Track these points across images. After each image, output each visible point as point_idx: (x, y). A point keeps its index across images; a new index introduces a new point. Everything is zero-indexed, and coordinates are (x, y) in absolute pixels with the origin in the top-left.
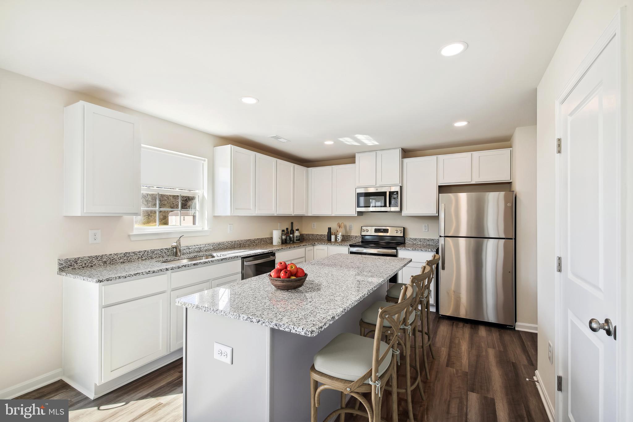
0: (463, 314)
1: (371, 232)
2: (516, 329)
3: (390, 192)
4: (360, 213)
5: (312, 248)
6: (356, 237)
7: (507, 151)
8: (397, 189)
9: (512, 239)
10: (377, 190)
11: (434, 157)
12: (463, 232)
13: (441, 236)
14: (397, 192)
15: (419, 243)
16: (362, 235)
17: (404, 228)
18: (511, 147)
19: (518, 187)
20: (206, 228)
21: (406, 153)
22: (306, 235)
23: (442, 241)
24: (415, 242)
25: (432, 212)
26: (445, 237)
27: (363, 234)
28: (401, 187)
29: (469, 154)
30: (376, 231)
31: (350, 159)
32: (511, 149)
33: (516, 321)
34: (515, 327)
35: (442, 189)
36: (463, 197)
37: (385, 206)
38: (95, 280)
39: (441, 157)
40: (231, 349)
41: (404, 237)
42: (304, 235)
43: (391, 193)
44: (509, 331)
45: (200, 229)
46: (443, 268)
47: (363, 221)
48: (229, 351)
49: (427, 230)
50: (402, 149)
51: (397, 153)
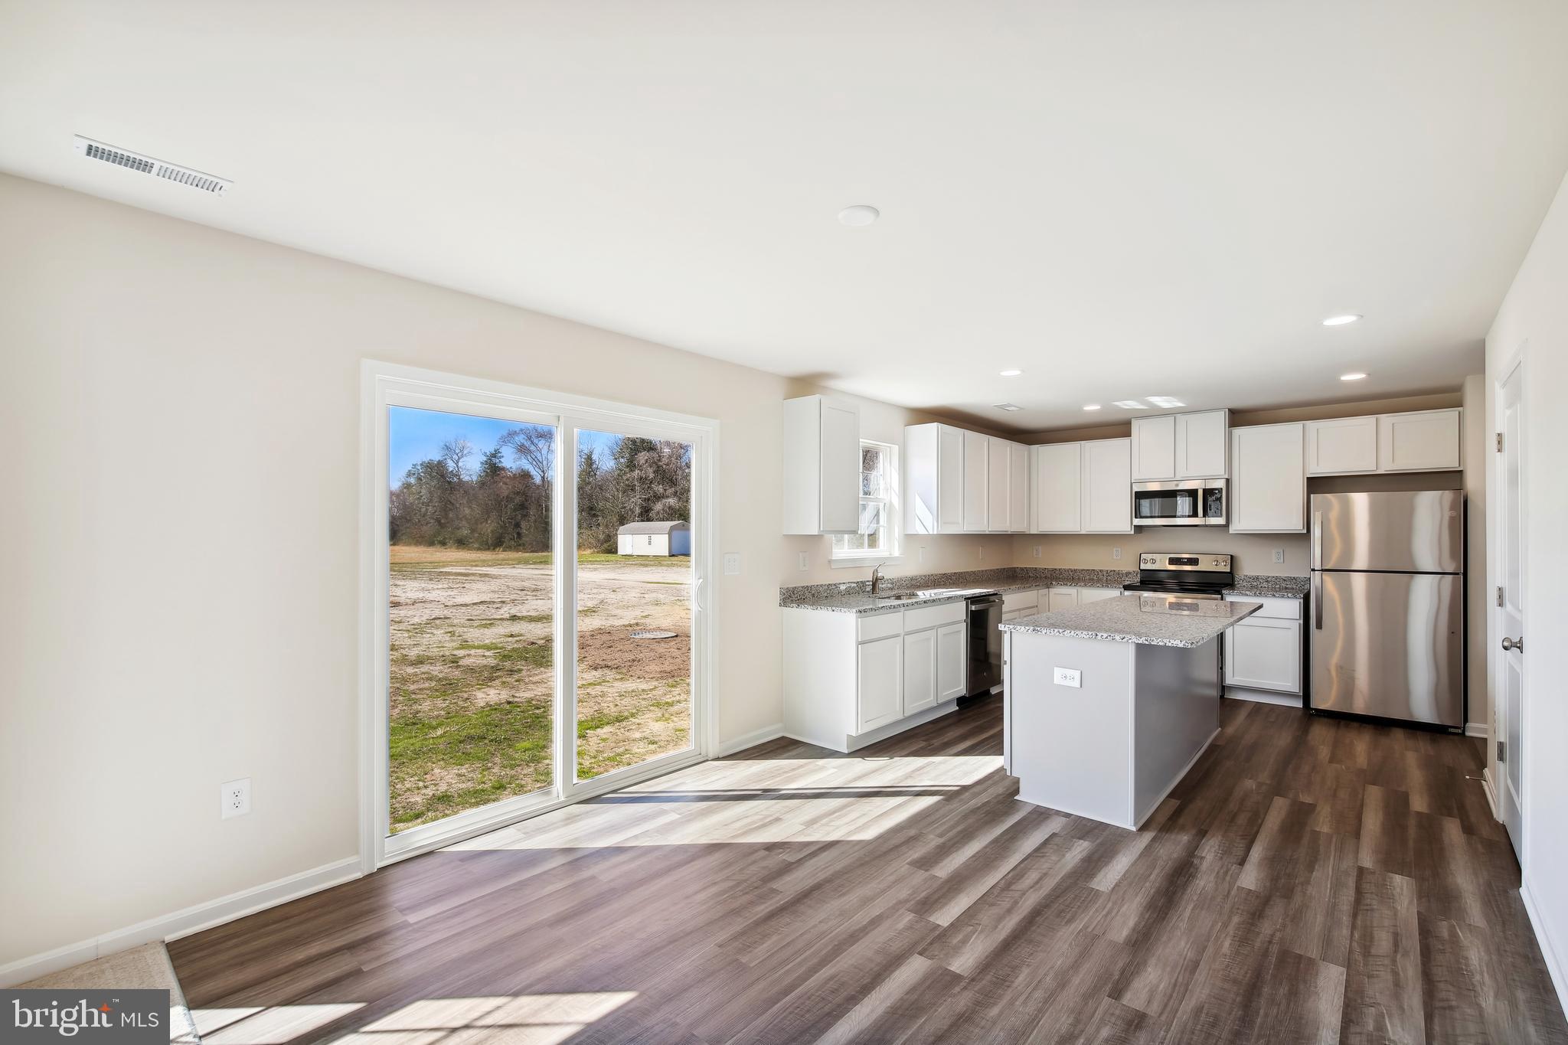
0: (1359, 707)
1: (1162, 563)
2: (1468, 734)
3: (1205, 491)
4: (1139, 529)
5: (1045, 591)
6: (1128, 574)
7: (1451, 414)
8: (1220, 484)
9: (1458, 574)
10: (1177, 485)
11: (1297, 427)
12: (1361, 560)
13: (1313, 570)
14: (1220, 490)
15: (1265, 585)
16: (1141, 570)
17: (1231, 556)
18: (1461, 405)
19: (1471, 483)
20: (896, 553)
21: (1238, 417)
22: (1022, 569)
23: (1316, 578)
24: (1255, 584)
25: (1296, 525)
26: (1322, 570)
27: (1143, 567)
28: (1228, 481)
29: (1371, 419)
30: (1172, 561)
31: (1120, 428)
32: (1460, 409)
33: (1466, 720)
34: (1464, 731)
35: (1316, 485)
36: (1360, 501)
37: (1195, 514)
38: (854, 610)
39: (1312, 425)
40: (1080, 672)
41: (1231, 573)
42: (1018, 570)
43: (1208, 493)
44: (1451, 737)
45: (886, 554)
46: (1319, 626)
47: (1146, 543)
48: (1077, 674)
49: (1282, 560)
50: (1229, 409)
51: (1221, 419)
